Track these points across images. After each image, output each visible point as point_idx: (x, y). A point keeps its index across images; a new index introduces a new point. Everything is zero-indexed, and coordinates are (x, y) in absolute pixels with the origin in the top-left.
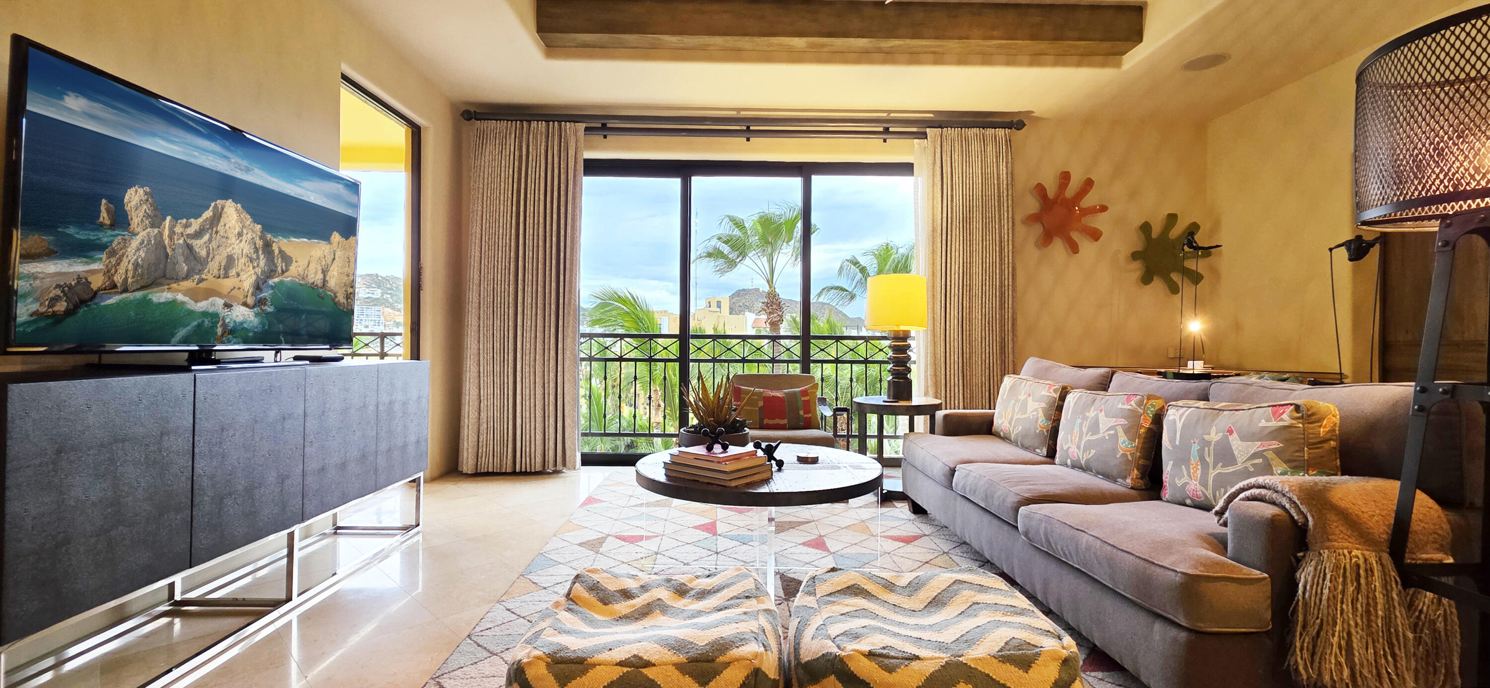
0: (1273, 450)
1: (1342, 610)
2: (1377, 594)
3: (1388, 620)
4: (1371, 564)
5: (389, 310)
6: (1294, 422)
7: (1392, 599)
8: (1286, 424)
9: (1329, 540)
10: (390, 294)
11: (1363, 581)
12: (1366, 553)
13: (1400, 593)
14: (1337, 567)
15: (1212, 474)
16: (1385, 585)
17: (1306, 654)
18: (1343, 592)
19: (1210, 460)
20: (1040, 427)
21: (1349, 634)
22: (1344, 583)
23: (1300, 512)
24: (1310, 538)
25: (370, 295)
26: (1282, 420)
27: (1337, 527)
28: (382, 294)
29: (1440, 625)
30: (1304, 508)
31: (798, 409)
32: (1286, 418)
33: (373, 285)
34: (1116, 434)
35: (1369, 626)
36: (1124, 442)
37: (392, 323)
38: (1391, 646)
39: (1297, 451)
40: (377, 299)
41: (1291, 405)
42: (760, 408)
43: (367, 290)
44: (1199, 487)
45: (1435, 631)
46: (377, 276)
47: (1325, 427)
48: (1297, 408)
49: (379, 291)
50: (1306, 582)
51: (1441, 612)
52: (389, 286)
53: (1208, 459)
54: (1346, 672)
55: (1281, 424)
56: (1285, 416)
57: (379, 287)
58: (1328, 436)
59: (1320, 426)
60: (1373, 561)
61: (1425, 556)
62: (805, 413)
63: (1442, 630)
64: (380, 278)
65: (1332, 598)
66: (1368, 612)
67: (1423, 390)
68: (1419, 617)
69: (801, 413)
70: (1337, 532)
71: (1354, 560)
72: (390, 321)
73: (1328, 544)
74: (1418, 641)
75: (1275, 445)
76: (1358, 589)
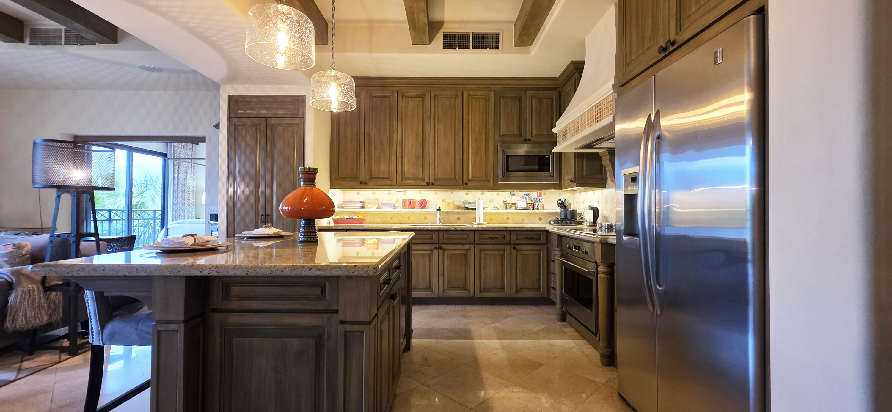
1: (24, 304)
2: (36, 296)
3: (39, 303)
4: (34, 288)
6: (12, 250)
7: (41, 297)
8: (9, 251)
9: (21, 284)
11: (31, 294)
12: (32, 286)
13: (43, 295)
14: (23, 292)
16: (39, 294)
17: (11, 322)
18: (25, 299)
21: (26, 310)
22: (25, 296)
23: (10, 278)
24: (14, 286)
26: (8, 250)
27: (24, 280)
29: (57, 301)
30: (12, 277)
32: (10, 249)
35: (33, 306)
38: (40, 310)
39: (14, 260)
41: (12, 244)
45: (55, 303)
47: (25, 250)
48: (14, 245)
50: (11, 300)
51: (57, 297)
54: (24, 321)
55: (8, 251)
56: (9, 249)
58: (26, 253)
59: (23, 251)
60: (35, 287)
61: (53, 283)
63: (57, 303)
65: (21, 301)
66: (33, 302)
67: (52, 236)
68: (50, 301)
70: (23, 281)
71: (29, 288)
73: (20, 286)
74: (49, 307)
75: (5, 259)
76: (30, 297)
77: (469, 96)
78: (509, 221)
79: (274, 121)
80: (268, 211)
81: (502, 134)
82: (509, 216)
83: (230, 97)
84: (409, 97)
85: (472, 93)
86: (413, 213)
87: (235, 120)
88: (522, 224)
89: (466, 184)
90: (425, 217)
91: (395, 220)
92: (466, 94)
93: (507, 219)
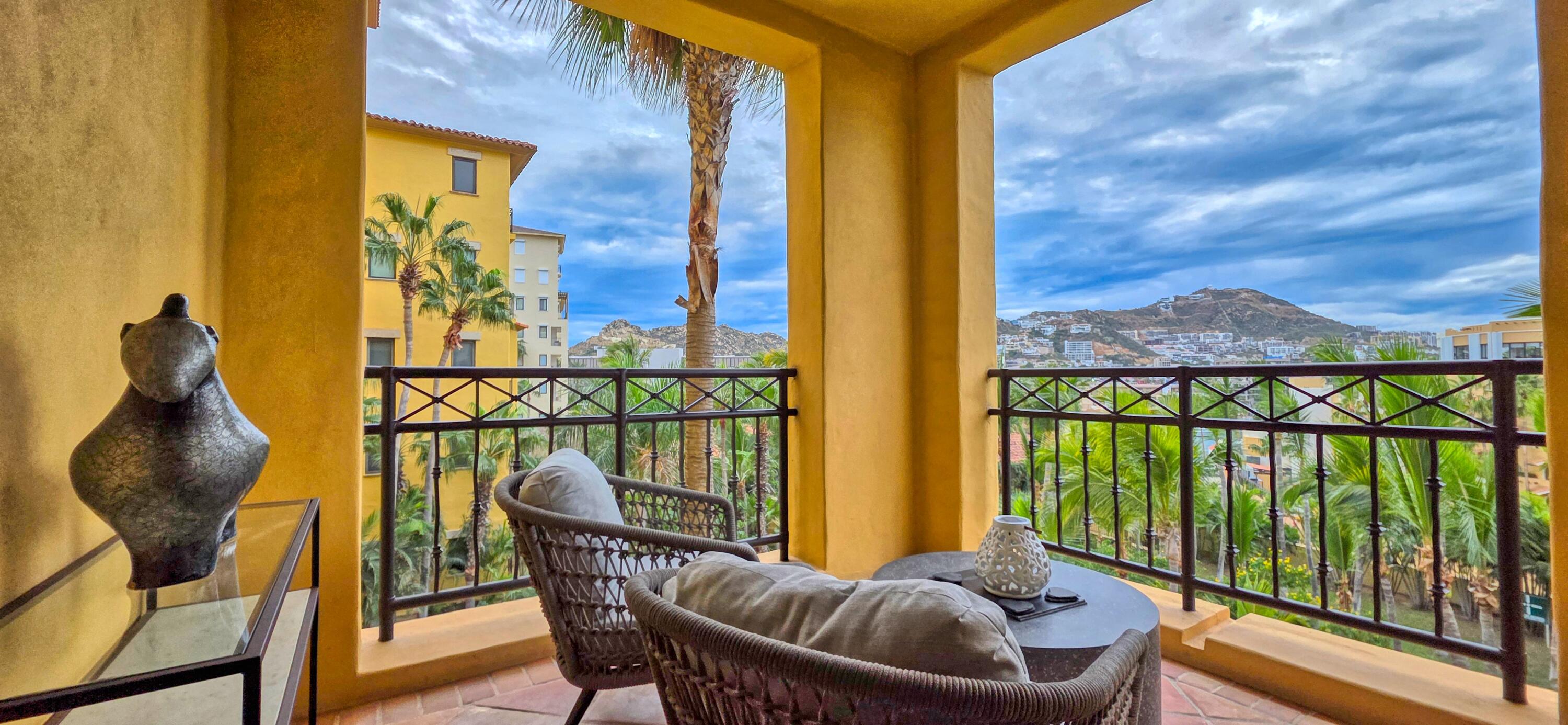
5: (1099, 344)
10: (1100, 328)
25: (1081, 331)
28: (1093, 328)
33: (1084, 321)
37: (1102, 357)
40: (1087, 334)
43: (1078, 326)
46: (1087, 311)
49: (1090, 326)
52: (1098, 320)
57: (1089, 322)
64: (1089, 313)
72: (1100, 355)
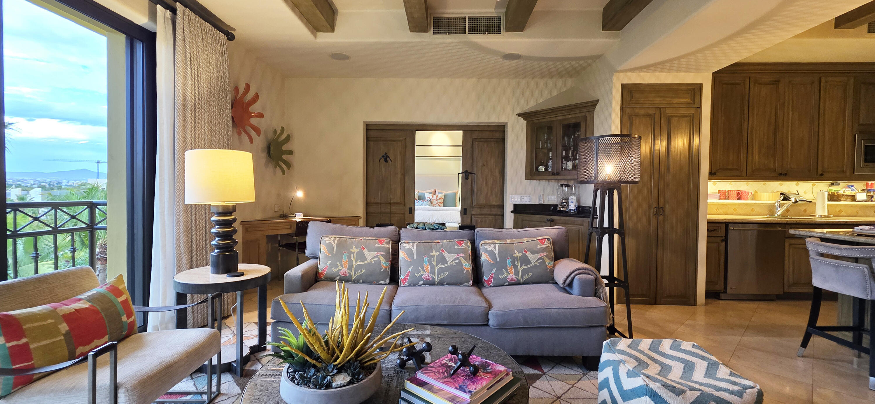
0: (545, 256)
15: (520, 270)
19: (518, 264)
20: (384, 267)
26: (545, 244)
31: (119, 316)
34: (460, 261)
36: (466, 265)
39: (551, 255)
42: (65, 335)
44: (514, 276)
53: (517, 264)
62: (128, 318)
69: (124, 318)
77: (826, 82)
78: (842, 214)
79: (669, 111)
80: (661, 205)
81: (861, 122)
82: (842, 209)
83: (623, 86)
84: (761, 84)
85: (830, 79)
86: (739, 205)
87: (628, 110)
88: (855, 216)
89: (822, 175)
90: (753, 208)
91: (720, 211)
92: (823, 80)
93: (839, 211)
